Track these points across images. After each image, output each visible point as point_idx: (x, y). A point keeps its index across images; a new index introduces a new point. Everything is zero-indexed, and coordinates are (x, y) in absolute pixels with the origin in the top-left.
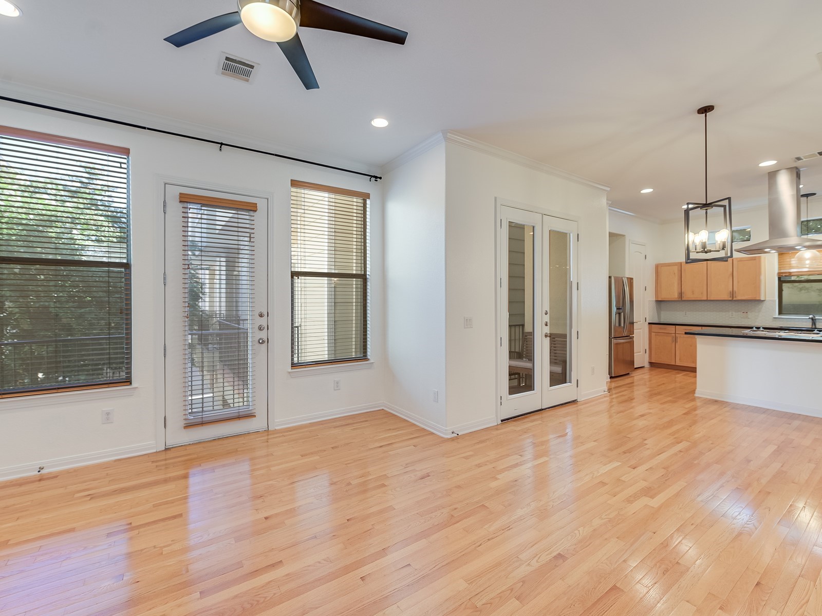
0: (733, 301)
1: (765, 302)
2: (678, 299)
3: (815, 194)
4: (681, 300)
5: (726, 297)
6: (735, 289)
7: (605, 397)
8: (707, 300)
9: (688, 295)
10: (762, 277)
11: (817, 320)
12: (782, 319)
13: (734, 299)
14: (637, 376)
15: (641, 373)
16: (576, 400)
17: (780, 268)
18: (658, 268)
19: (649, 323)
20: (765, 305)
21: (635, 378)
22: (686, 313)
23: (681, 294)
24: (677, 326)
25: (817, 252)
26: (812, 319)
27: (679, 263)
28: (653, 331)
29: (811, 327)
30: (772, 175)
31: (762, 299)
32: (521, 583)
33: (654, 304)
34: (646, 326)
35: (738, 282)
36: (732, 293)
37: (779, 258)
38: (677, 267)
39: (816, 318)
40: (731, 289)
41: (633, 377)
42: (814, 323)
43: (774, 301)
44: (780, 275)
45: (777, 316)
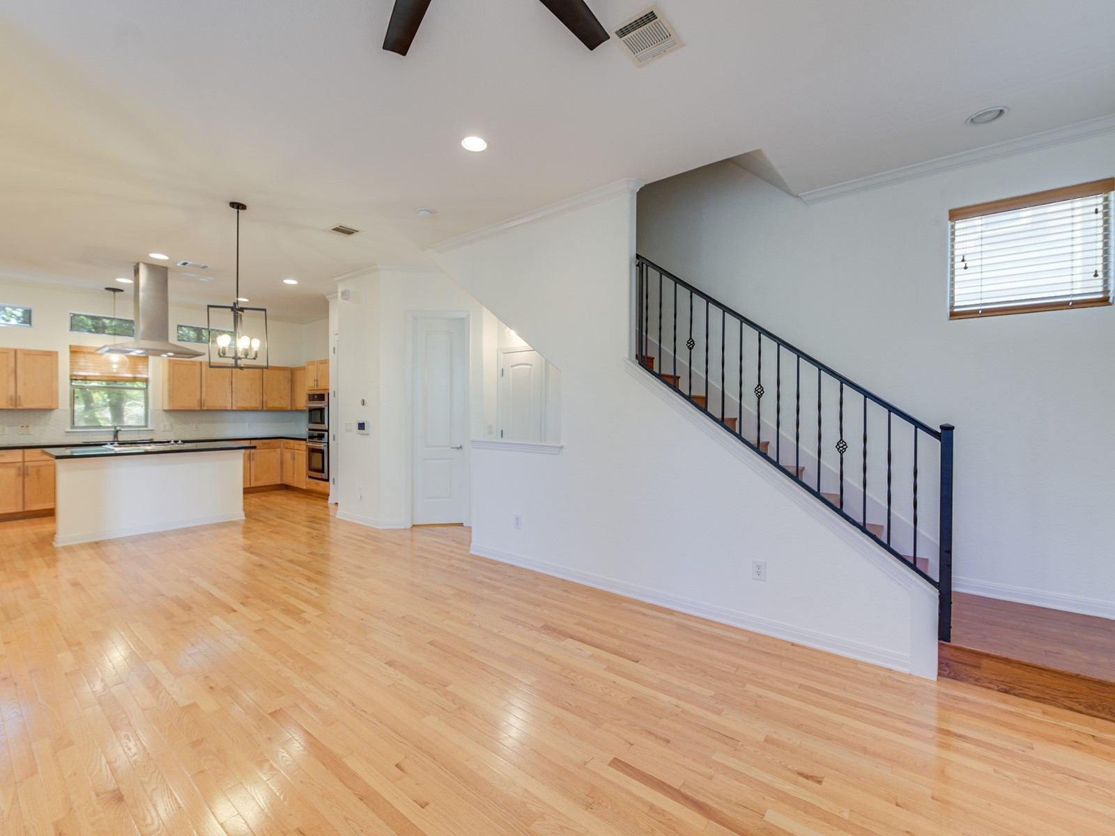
0: (16, 411)
1: (57, 410)
3: (122, 291)
6: (20, 393)
12: (76, 434)
13: (19, 407)
17: (72, 369)
20: (57, 413)
26: (116, 432)
31: (53, 407)
32: (427, 684)
36: (16, 399)
37: (71, 356)
40: (12, 393)
42: (116, 436)
43: (66, 411)
44: (73, 378)
45: (69, 429)
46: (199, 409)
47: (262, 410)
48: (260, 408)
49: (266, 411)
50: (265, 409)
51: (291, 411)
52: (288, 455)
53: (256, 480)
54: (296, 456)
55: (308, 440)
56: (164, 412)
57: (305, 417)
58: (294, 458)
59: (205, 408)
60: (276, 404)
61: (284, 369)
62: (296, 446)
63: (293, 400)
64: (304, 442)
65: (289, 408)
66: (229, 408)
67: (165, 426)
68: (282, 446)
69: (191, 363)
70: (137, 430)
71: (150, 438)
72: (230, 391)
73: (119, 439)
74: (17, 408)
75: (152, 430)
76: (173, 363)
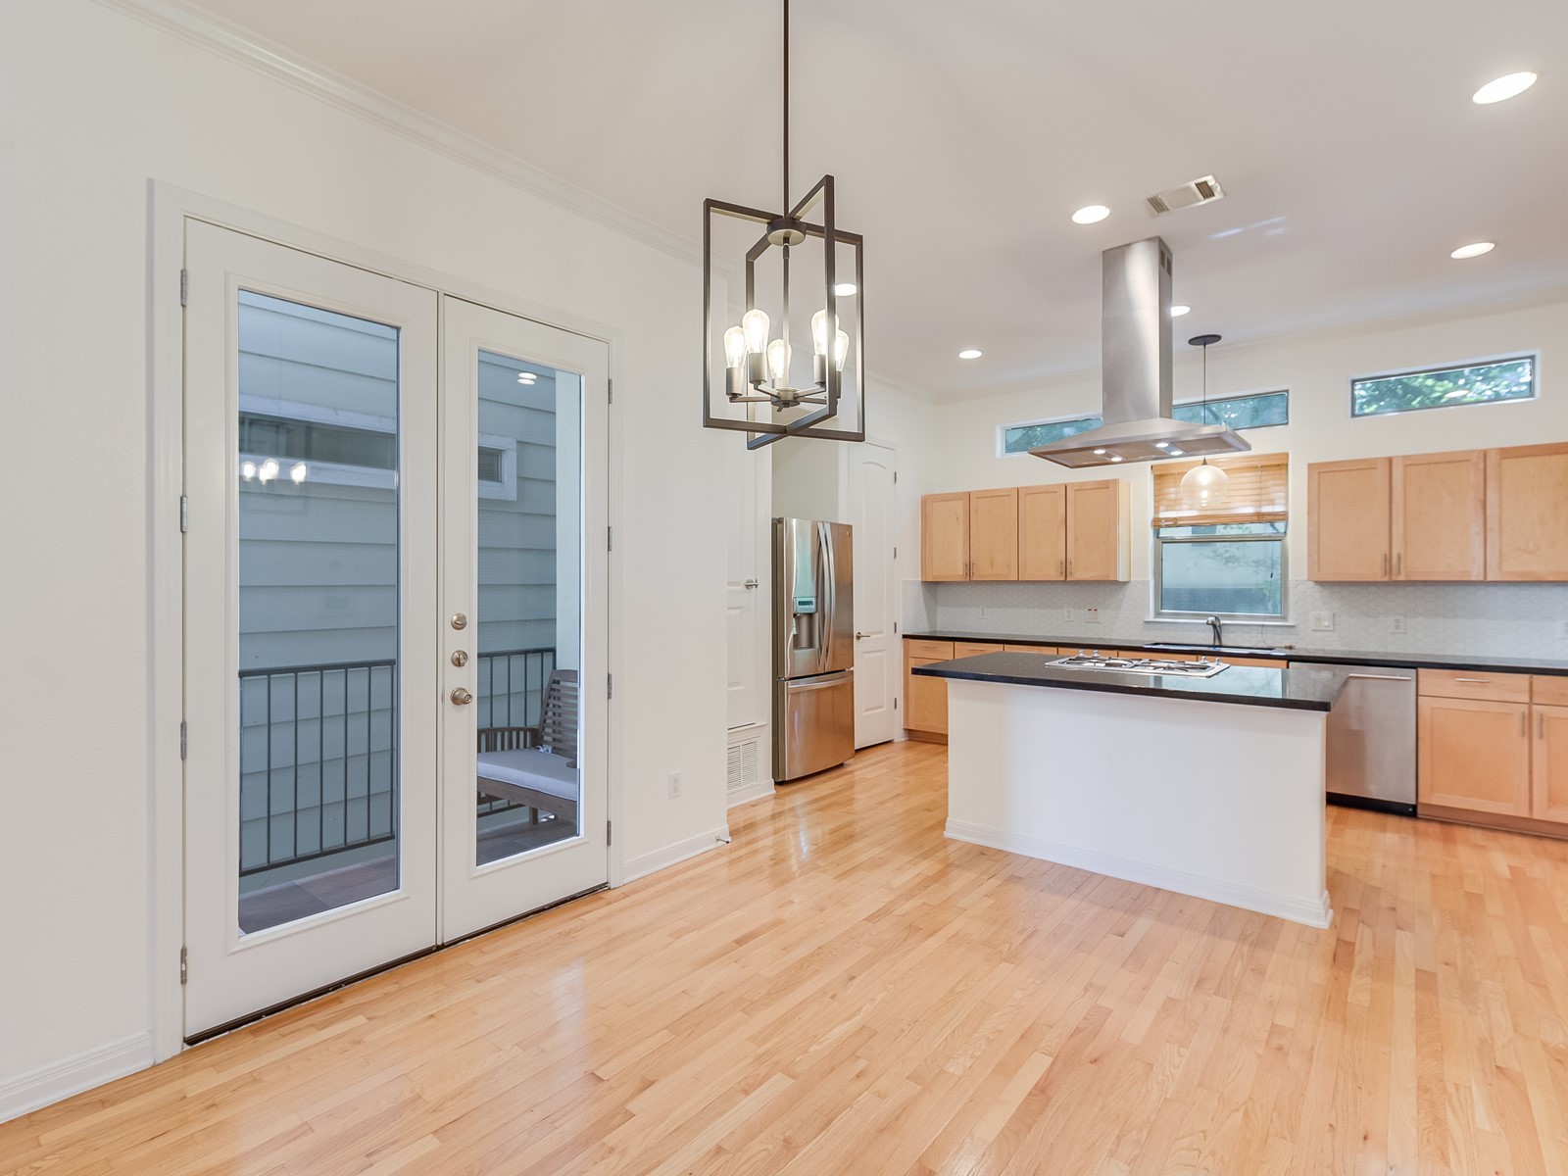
0: (1067, 584)
1: (1129, 585)
2: (963, 580)
3: (1218, 338)
4: (970, 581)
5: (1053, 573)
6: (1070, 555)
7: (720, 855)
8: (1018, 582)
9: (983, 571)
10: (1122, 529)
11: (1223, 628)
12: (1161, 626)
14: (863, 770)
15: (871, 762)
16: (604, 885)
17: (1156, 508)
18: (926, 502)
19: (904, 636)
20: (1130, 590)
21: (858, 775)
22: (983, 610)
23: (969, 566)
24: (956, 643)
25: (1223, 473)
26: (1214, 626)
27: (967, 492)
28: (910, 652)
29: (1212, 643)
30: (1113, 259)
31: (1121, 579)
33: (919, 590)
34: (899, 642)
35: (1076, 540)
36: (1065, 566)
38: (961, 501)
39: (1222, 622)
40: (1062, 556)
41: (851, 772)
42: (1218, 635)
43: (1146, 584)
44: (1157, 525)
45: (1151, 618)
46: (1386, 579)
56: (1317, 588)
59: (1402, 578)
66: (1476, 575)
69: (1366, 466)
70: (1260, 626)
71: (1288, 644)
72: (1479, 529)
73: (1224, 643)
74: (1068, 579)
75: (1293, 627)
76: (1319, 472)
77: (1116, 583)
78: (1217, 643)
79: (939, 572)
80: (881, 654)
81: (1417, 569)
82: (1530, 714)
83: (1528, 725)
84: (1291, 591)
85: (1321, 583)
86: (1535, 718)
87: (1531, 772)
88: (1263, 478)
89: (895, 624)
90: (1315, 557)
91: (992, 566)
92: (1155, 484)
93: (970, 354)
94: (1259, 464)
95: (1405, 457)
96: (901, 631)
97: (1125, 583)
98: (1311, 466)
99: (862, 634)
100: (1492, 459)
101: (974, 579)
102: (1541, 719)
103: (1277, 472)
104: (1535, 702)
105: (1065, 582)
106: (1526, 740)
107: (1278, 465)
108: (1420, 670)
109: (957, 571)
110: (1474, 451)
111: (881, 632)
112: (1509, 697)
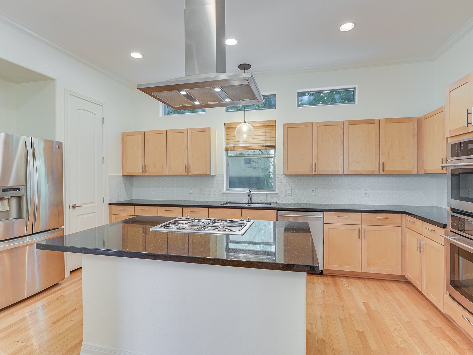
1: (216, 177)
2: (141, 174)
4: (145, 175)
5: (182, 172)
6: (190, 162)
8: (166, 175)
9: (151, 170)
10: (212, 151)
11: (252, 195)
17: (227, 143)
18: (125, 136)
19: (110, 204)
23: (144, 168)
24: (136, 207)
26: (249, 195)
27: (143, 131)
28: (113, 213)
29: (248, 203)
31: (212, 174)
33: (121, 179)
34: (106, 207)
35: (192, 156)
36: (188, 168)
38: (141, 136)
40: (186, 163)
42: (250, 199)
43: (223, 176)
44: (227, 149)
45: (225, 191)
46: (311, 174)
47: (379, 175)
48: (376, 172)
49: (383, 175)
50: (382, 173)
51: (418, 175)
52: (412, 240)
53: (368, 264)
54: (425, 247)
55: (449, 228)
56: (286, 177)
57: (446, 185)
58: (421, 249)
59: (316, 173)
60: (398, 167)
61: (409, 120)
62: (426, 232)
63: (420, 160)
64: (442, 231)
65: (415, 172)
66: (341, 172)
67: (286, 190)
68: (404, 224)
69: (304, 126)
70: (265, 194)
71: (276, 202)
72: (342, 153)
73: (253, 201)
74: (189, 174)
75: (277, 194)
76: (288, 127)
77: (209, 175)
78: (250, 202)
79: (131, 171)
80: (93, 214)
81: (321, 169)
82: (362, 229)
83: (361, 234)
84: (277, 179)
85: (287, 175)
86: (363, 230)
87: (361, 253)
88: (267, 131)
89: (104, 198)
90: (286, 164)
91: (155, 168)
92: (226, 132)
93: (136, 55)
94: (265, 125)
95: (318, 123)
96: (107, 201)
97: (214, 176)
98: (285, 125)
99: (77, 205)
100: (346, 124)
101: (147, 174)
102: (365, 231)
103: (272, 129)
104: (363, 224)
105: (188, 175)
106: (360, 240)
107: (272, 125)
108: (325, 212)
109: (138, 171)
110: (340, 121)
111: (94, 203)
112: (355, 223)
